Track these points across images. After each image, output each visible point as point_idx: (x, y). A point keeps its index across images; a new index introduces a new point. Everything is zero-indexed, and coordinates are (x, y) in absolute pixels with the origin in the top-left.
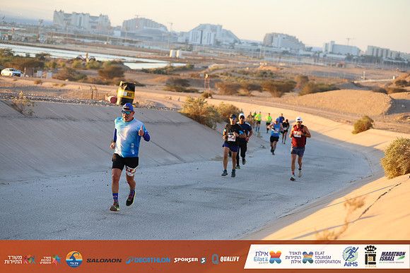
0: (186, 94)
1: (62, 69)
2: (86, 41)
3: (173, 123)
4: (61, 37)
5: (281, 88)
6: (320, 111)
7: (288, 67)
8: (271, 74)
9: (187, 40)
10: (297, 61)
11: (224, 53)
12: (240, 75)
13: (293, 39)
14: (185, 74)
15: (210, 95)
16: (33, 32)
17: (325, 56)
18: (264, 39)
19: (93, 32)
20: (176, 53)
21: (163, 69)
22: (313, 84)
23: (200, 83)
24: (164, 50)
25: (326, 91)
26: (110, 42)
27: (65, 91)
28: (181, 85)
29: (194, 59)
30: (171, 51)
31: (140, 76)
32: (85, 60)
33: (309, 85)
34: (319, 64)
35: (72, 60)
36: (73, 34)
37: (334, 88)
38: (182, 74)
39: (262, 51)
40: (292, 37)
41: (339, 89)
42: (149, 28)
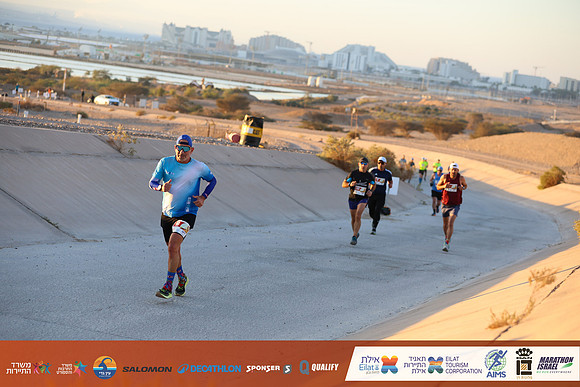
0: (327, 133)
1: (171, 98)
2: (203, 62)
3: (311, 170)
4: (171, 57)
5: (448, 128)
6: (497, 159)
7: (457, 102)
8: (436, 110)
9: (330, 65)
10: (469, 94)
11: (377, 82)
12: (395, 111)
13: (465, 67)
14: (327, 107)
15: (358, 135)
16: (136, 51)
17: (505, 89)
18: (429, 66)
19: (211, 52)
20: (316, 81)
21: (298, 100)
22: (488, 124)
23: (345, 119)
24: (301, 76)
25: (505, 132)
26: (232, 65)
27: (173, 124)
28: (320, 122)
29: (339, 89)
30: (310, 79)
31: (268, 109)
32: (201, 87)
33: (484, 126)
34: (498, 99)
35: (184, 87)
36: (186, 53)
37: (517, 131)
38: (322, 108)
39: (425, 81)
40: (463, 63)
41: (522, 132)
42: (282, 48)
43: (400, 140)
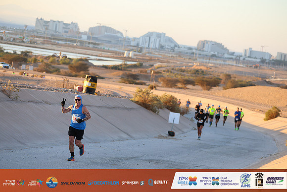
0: (136, 85)
1: (40, 64)
2: (60, 42)
3: (126, 108)
4: (41, 39)
5: (210, 83)
6: (240, 102)
7: (215, 67)
8: (203, 72)
9: (138, 44)
10: (222, 62)
11: (166, 55)
12: (178, 72)
13: (220, 46)
14: (136, 70)
15: (155, 87)
16: (20, 35)
17: (244, 59)
18: (198, 45)
19: (65, 36)
20: (129, 53)
21: (119, 66)
22: (234, 81)
23: (147, 77)
24: (120, 51)
25: (245, 86)
26: (78, 44)
27: (42, 80)
28: (132, 79)
29: (143, 59)
30: (126, 52)
31: (101, 71)
32: (59, 57)
33: (231, 82)
34: (240, 65)
35: (49, 57)
36: (50, 37)
37: (251, 85)
38: (133, 70)
39: (196, 54)
40: (219, 44)
41: (255, 85)
42: (109, 34)
43: (180, 90)
